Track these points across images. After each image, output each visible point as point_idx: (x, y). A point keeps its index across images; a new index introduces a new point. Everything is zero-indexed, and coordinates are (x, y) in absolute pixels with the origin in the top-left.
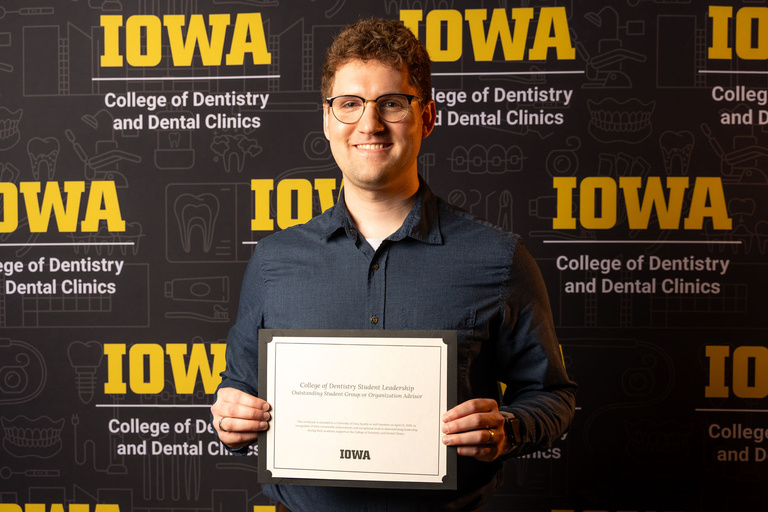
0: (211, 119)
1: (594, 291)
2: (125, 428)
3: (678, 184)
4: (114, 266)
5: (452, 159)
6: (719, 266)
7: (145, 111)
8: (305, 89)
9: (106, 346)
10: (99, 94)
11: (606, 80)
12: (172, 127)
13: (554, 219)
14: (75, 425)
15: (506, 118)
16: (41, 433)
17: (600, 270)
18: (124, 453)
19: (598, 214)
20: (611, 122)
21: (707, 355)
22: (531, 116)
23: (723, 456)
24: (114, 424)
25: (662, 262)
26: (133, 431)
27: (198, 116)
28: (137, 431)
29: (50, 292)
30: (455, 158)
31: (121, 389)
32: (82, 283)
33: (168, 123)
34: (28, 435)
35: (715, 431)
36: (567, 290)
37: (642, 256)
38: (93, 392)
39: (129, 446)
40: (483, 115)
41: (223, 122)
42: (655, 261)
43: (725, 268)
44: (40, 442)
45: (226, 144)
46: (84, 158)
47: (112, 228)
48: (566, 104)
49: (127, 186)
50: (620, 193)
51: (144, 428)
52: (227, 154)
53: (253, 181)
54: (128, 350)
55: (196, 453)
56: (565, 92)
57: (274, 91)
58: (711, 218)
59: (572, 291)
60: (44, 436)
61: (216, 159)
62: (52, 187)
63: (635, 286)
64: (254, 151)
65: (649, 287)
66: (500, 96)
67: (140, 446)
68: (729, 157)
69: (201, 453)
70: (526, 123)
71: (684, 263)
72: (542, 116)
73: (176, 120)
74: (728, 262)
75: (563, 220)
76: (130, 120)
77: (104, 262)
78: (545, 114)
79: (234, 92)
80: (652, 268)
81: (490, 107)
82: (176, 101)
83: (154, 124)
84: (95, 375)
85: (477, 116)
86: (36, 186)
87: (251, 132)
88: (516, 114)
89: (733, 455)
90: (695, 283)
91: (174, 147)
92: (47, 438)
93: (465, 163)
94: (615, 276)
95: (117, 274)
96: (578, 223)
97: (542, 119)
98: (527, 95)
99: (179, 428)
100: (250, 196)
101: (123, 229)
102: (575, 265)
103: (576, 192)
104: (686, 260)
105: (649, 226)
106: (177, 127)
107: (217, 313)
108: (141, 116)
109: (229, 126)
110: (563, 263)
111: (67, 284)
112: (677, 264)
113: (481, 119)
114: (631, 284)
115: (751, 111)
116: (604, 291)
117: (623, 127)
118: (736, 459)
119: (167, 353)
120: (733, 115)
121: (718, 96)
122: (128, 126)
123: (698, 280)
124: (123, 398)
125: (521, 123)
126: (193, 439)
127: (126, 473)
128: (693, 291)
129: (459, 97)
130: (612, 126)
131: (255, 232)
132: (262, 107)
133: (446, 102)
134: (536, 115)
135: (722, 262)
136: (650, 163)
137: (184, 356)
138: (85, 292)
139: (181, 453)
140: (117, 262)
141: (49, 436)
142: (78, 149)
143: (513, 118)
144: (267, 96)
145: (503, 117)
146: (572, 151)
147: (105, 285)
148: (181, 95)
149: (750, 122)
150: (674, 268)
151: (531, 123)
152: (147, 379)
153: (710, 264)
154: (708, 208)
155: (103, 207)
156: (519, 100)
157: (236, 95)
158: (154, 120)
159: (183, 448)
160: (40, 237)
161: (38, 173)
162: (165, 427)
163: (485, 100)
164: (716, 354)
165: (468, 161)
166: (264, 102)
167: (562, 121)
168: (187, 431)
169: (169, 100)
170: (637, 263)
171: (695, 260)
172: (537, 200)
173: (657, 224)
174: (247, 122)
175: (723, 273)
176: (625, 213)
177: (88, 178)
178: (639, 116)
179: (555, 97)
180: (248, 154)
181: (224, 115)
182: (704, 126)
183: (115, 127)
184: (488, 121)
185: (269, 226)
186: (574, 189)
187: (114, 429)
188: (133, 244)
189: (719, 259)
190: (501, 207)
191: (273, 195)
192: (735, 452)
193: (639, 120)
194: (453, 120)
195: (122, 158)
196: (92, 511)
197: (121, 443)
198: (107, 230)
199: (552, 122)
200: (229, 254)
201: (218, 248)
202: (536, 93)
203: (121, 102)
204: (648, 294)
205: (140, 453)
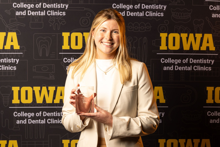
0: (49, 12)
1: (172, 69)
2: (19, 115)
3: (199, 36)
5: (128, 27)
6: (211, 62)
7: (27, 9)
8: (80, 3)
9: (13, 87)
10: (11, 3)
11: (177, 2)
12: (36, 15)
13: (160, 47)
15: (145, 14)
17: (175, 63)
18: (19, 123)
19: (174, 45)
21: (207, 90)
22: (153, 13)
23: (212, 121)
24: (15, 113)
25: (193, 60)
27: (45, 11)
28: (23, 116)
30: (129, 26)
31: (18, 102)
32: (5, 66)
33: (34, 13)
35: (209, 114)
36: (164, 69)
37: (188, 59)
38: (8, 103)
39: (20, 121)
41: (53, 13)
42: (191, 60)
43: (213, 62)
45: (54, 20)
46: (6, 25)
47: (15, 48)
48: (164, 10)
49: (20, 34)
50: (181, 38)
51: (26, 115)
52: (54, 24)
53: (63, 33)
54: (20, 89)
55: (43, 123)
56: (164, 6)
57: (70, 4)
58: (209, 47)
59: (166, 69)
61: (50, 26)
64: (63, 23)
65: (189, 68)
66: (143, 7)
67: (24, 121)
68: (214, 28)
69: (45, 123)
70: (152, 16)
71: (201, 61)
73: (37, 12)
74: (214, 60)
75: (163, 47)
76: (21, 12)
77: (12, 59)
79: (57, 4)
80: (190, 62)
81: (140, 10)
82: (37, 6)
83: (30, 13)
84: (9, 97)
87: (62, 17)
88: (149, 13)
89: (214, 121)
91: (36, 21)
93: (132, 28)
94: (179, 65)
95: (17, 63)
96: (168, 48)
97: (157, 14)
98: (152, 7)
99: (38, 115)
100: (62, 38)
101: (19, 48)
102: (167, 61)
104: (201, 60)
105: (190, 49)
106: (38, 15)
107: (50, 77)
108: (25, 11)
109: (55, 15)
110: (163, 61)
112: (198, 61)
113: (137, 14)
114: (184, 67)
116: (176, 69)
117: (182, 18)
118: (215, 122)
119: (34, 90)
120: (216, 15)
121: (211, 8)
122: (21, 14)
123: (204, 66)
124: (19, 105)
125: (150, 16)
126: (42, 118)
127: (20, 130)
128: (203, 70)
129: (130, 7)
130: (179, 17)
131: (63, 50)
132: (66, 9)
133: (126, 8)
134: (155, 13)
135: (212, 60)
136: (190, 29)
137: (39, 91)
138: (6, 69)
139: (38, 123)
140: (17, 60)
142: (4, 21)
144: (68, 5)
145: (145, 13)
146: (166, 25)
147: (12, 67)
148: (39, 4)
150: (197, 63)
151: (153, 16)
152: (27, 98)
154: (208, 44)
155: (12, 41)
156: (149, 8)
159: (39, 121)
162: (33, 114)
163: (139, 8)
164: (210, 89)
166: (67, 7)
167: (163, 15)
168: (40, 116)
169: (35, 6)
170: (186, 61)
171: (204, 60)
172: (155, 40)
173: (192, 48)
174: (61, 14)
175: (212, 64)
176: (183, 45)
177: (7, 31)
178: (187, 14)
179: (161, 7)
180: (61, 24)
181: (53, 11)
182: (207, 18)
183: (16, 14)
184: (140, 15)
185: (68, 48)
186: (166, 37)
187: (15, 115)
188: (22, 53)
189: (211, 60)
190: (144, 42)
191: (70, 38)
192: (215, 120)
193: (187, 15)
194: (128, 14)
195: (19, 25)
196: (8, 142)
197: (18, 120)
198: (13, 48)
199: (160, 15)
200: (55, 57)
201: (51, 55)
202: (155, 6)
203: (19, 6)
204: (189, 70)
205: (24, 123)
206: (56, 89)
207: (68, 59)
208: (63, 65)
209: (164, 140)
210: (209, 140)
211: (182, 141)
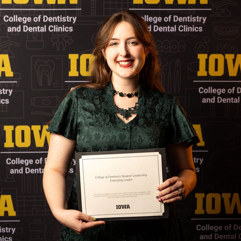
0: (51, 27)
1: (214, 102)
2: (13, 162)
4: (8, 92)
7: (22, 24)
8: (92, 15)
9: (5, 126)
10: (1, 16)
11: (220, 13)
12: (34, 31)
17: (217, 93)
18: (13, 173)
19: (216, 69)
22: (189, 28)
24: (9, 160)
26: (17, 163)
27: (45, 26)
28: (19, 163)
31: (12, 145)
33: (32, 29)
36: (203, 102)
39: (15, 170)
40: (169, 27)
41: (57, 29)
42: (239, 89)
45: (58, 38)
47: (7, 75)
48: (203, 23)
49: (14, 57)
50: (225, 61)
51: (22, 162)
52: (58, 43)
53: (70, 55)
54: (14, 128)
56: (203, 18)
57: (79, 16)
59: (205, 102)
61: (53, 45)
64: (70, 41)
65: (237, 100)
66: (176, 19)
67: (20, 170)
70: (187, 31)
72: (193, 28)
73: (36, 28)
75: (202, 72)
76: (15, 28)
77: (4, 90)
79: (61, 16)
80: (238, 92)
81: (171, 24)
82: (36, 19)
83: (26, 29)
84: (0, 139)
85: (166, 28)
87: (69, 33)
88: (183, 27)
91: (35, 40)
94: (223, 96)
95: (10, 95)
96: (208, 73)
97: (193, 29)
98: (187, 19)
99: (37, 162)
100: (68, 61)
101: (12, 76)
102: (206, 91)
103: (207, 61)
105: (237, 75)
106: (36, 31)
107: (54, 112)
108: (20, 26)
109: (59, 31)
110: (202, 90)
113: (168, 29)
114: (230, 99)
116: (218, 102)
117: (227, 33)
119: (32, 129)
122: (14, 30)
124: (13, 149)
125: (185, 31)
126: (43, 166)
127: (14, 181)
129: (158, 19)
130: (223, 32)
131: (70, 77)
132: (74, 23)
133: (153, 21)
134: (191, 28)
136: (238, 48)
137: (40, 130)
139: (38, 172)
140: (9, 90)
143: (181, 28)
144: (76, 18)
145: (177, 28)
146: (206, 43)
147: (4, 100)
148: (38, 17)
151: (189, 31)
152: (23, 141)
155: (3, 66)
156: (184, 21)
157: (62, 17)
158: (26, 28)
159: (39, 170)
162: (31, 161)
163: (170, 21)
165: (162, 47)
166: (75, 20)
167: (202, 30)
168: (41, 163)
169: (32, 19)
170: (232, 90)
172: (191, 64)
173: (240, 74)
174: (67, 29)
178: (234, 28)
179: (199, 20)
180: (67, 43)
181: (57, 26)
183: (8, 30)
184: (171, 30)
185: (76, 74)
187: (9, 162)
188: (16, 82)
190: (176, 66)
191: (78, 61)
193: (234, 30)
194: (156, 29)
195: (11, 44)
197: (12, 169)
198: (5, 76)
199: (197, 31)
200: (59, 86)
201: (54, 84)
202: (191, 18)
203: (11, 19)
204: (236, 103)
205: (20, 173)
209: (203, 195)
211: (226, 196)
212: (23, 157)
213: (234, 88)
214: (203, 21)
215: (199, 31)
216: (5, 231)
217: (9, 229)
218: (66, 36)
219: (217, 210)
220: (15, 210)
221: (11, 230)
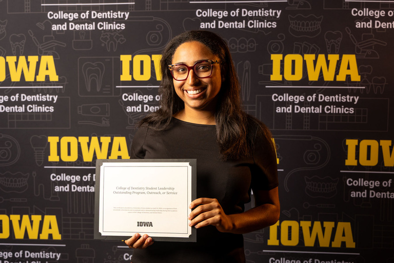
0: (100, 25)
1: (291, 111)
2: (59, 178)
3: (333, 58)
4: (53, 98)
6: (353, 100)
7: (68, 21)
8: (147, 9)
9: (49, 137)
10: (45, 12)
11: (298, 5)
12: (81, 29)
13: (271, 75)
14: (34, 177)
16: (17, 181)
17: (294, 101)
18: (58, 190)
19: (293, 73)
20: (301, 27)
21: (347, 144)
22: (260, 23)
23: (354, 194)
24: (53, 176)
25: (325, 97)
26: (62, 180)
27: (94, 23)
28: (64, 180)
29: (21, 111)
31: (57, 159)
32: (37, 106)
33: (79, 27)
34: (11, 181)
35: (350, 182)
36: (277, 111)
38: (43, 161)
39: (60, 187)
40: (236, 23)
41: (107, 26)
42: (321, 97)
43: (356, 100)
44: (17, 185)
45: (108, 37)
46: (38, 44)
47: (51, 79)
48: (278, 17)
49: (59, 58)
50: (304, 62)
51: (68, 178)
52: (109, 42)
53: (121, 56)
54: (60, 140)
55: (94, 191)
56: (277, 11)
57: (132, 11)
58: (350, 75)
59: (280, 111)
60: (19, 182)
61: (103, 45)
62: (22, 59)
63: (311, 109)
64: (122, 41)
65: (318, 110)
66: (245, 13)
67: (66, 187)
68: (359, 44)
70: (258, 27)
71: (336, 98)
72: (265, 23)
73: (83, 25)
74: (358, 97)
75: (276, 76)
76: (60, 25)
77: (48, 96)
78: (267, 22)
79: (112, 11)
80: (320, 100)
81: (239, 19)
82: (83, 16)
83: (72, 27)
84: (44, 152)
85: (233, 23)
86: (14, 58)
87: (120, 31)
88: (253, 22)
90: (341, 108)
91: (82, 39)
92: (20, 183)
94: (301, 104)
95: (55, 102)
96: (283, 77)
97: (266, 25)
98: (258, 13)
99: (85, 178)
100: (119, 64)
101: (57, 80)
102: (281, 98)
103: (282, 62)
104: (337, 96)
105: (319, 79)
106: (84, 29)
107: (104, 122)
108: (66, 23)
109: (109, 28)
110: (275, 97)
111: (30, 107)
112: (332, 98)
113: (235, 25)
114: (309, 108)
115: (371, 21)
116: (296, 111)
117: (306, 29)
118: (360, 196)
119: (79, 141)
120: (362, 23)
121: (354, 13)
122: (59, 28)
123: (343, 106)
124: (58, 164)
125: (255, 27)
126: (92, 184)
127: (59, 200)
128: (340, 112)
129: (224, 14)
130: (301, 28)
131: (122, 81)
132: (126, 19)
133: (218, 16)
134: (263, 23)
136: (320, 47)
137: (87, 143)
138: (39, 111)
139: (86, 191)
140: (54, 96)
141: (22, 182)
142: (35, 40)
143: (251, 24)
144: (128, 13)
145: (246, 24)
146: (281, 41)
147: (48, 108)
148: (85, 13)
149: (371, 27)
150: (331, 101)
151: (260, 27)
152: (69, 154)
153: (349, 98)
154: (348, 70)
155: (47, 69)
156: (254, 15)
157: (113, 13)
158: (72, 25)
159: (87, 188)
160: (16, 84)
161: (15, 52)
162: (78, 178)
163: (237, 15)
164: (351, 143)
166: (127, 16)
167: (276, 26)
168: (89, 180)
169: (79, 15)
170: (313, 98)
171: (341, 96)
172: (262, 66)
173: (323, 78)
174: (118, 26)
175: (355, 103)
176: (307, 72)
177: (40, 54)
178: (315, 23)
179: (272, 14)
180: (119, 42)
181: (107, 23)
182: (347, 29)
183: (53, 29)
184: (239, 26)
185: (129, 78)
186: (281, 60)
187: (53, 178)
188: (62, 87)
189: (354, 96)
190: (245, 69)
191: (131, 63)
192: (360, 193)
193: (314, 25)
194: (221, 25)
195: (56, 44)
196: (43, 218)
197: (56, 185)
198: (49, 80)
199: (270, 26)
200: (109, 92)
201: (104, 89)
202: (263, 11)
203: (56, 16)
204: (317, 113)
205: (66, 191)
206: (112, 140)
207: (129, 95)
208: (122, 104)
210: (349, 224)
211: (306, 225)
212: (69, 172)
213: (315, 94)
214: (277, 15)
215: (273, 27)
216: (49, 257)
217: (54, 254)
218: (117, 34)
219: (295, 242)
220: (60, 233)
221: (56, 256)
